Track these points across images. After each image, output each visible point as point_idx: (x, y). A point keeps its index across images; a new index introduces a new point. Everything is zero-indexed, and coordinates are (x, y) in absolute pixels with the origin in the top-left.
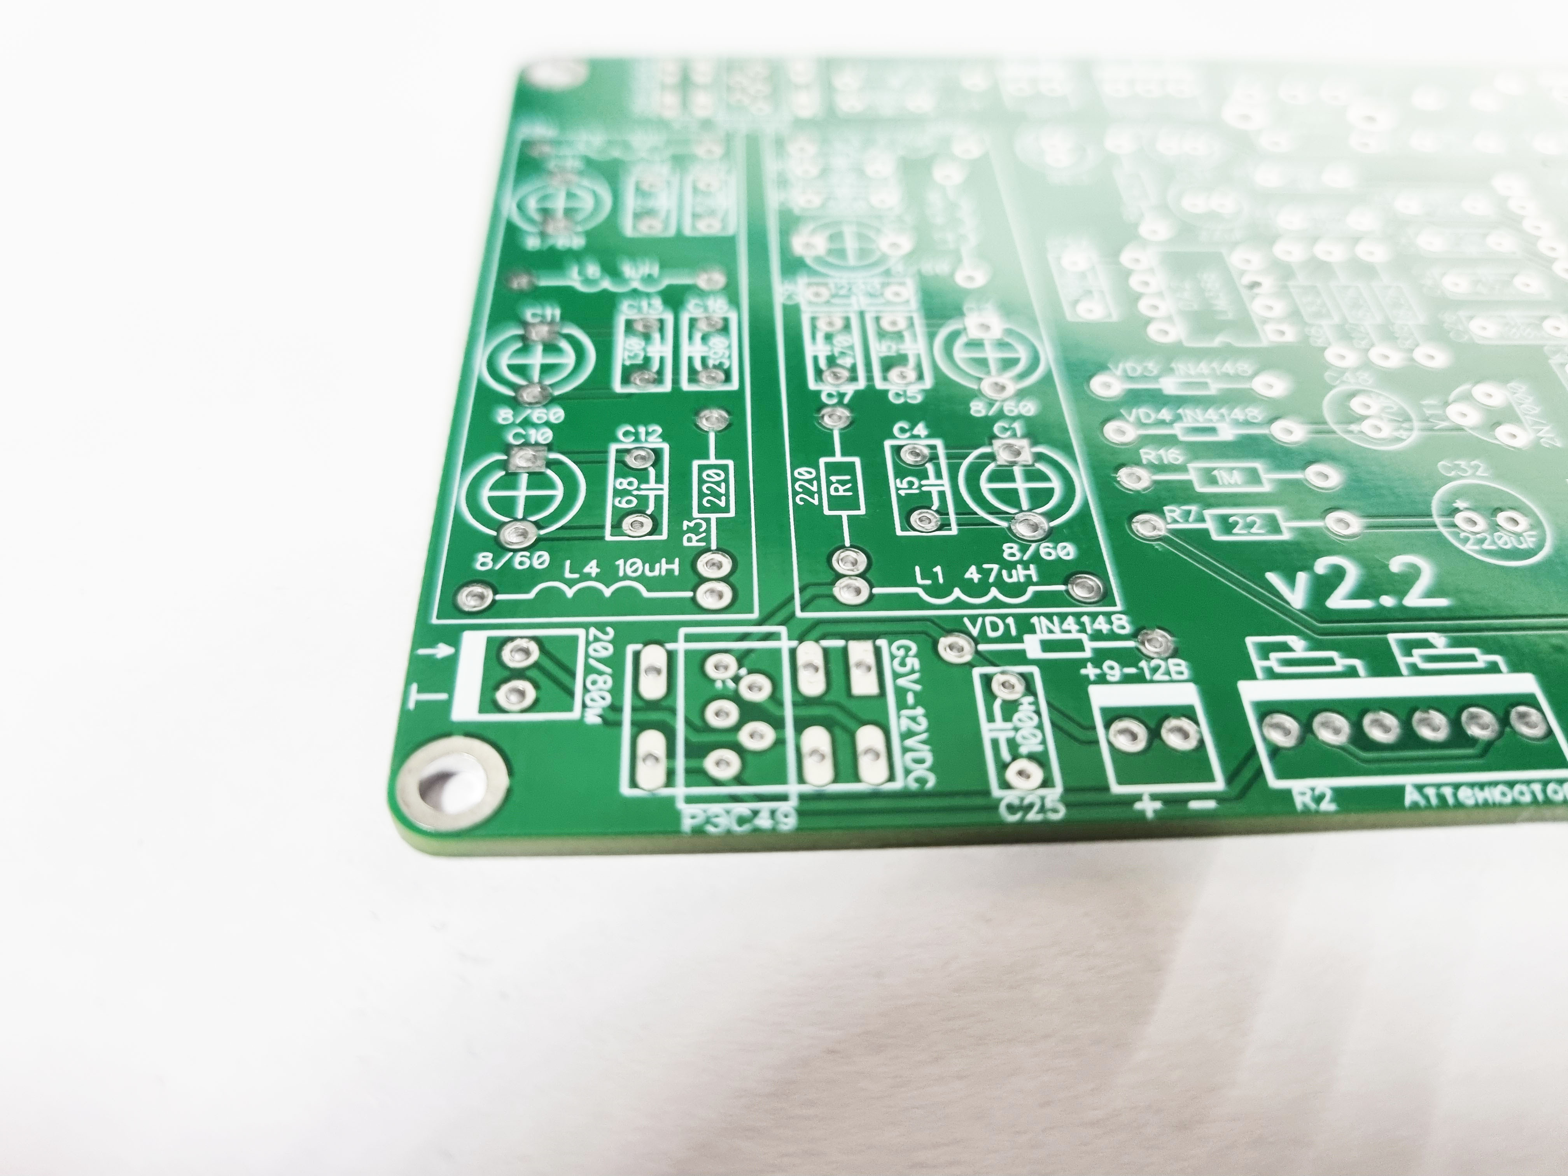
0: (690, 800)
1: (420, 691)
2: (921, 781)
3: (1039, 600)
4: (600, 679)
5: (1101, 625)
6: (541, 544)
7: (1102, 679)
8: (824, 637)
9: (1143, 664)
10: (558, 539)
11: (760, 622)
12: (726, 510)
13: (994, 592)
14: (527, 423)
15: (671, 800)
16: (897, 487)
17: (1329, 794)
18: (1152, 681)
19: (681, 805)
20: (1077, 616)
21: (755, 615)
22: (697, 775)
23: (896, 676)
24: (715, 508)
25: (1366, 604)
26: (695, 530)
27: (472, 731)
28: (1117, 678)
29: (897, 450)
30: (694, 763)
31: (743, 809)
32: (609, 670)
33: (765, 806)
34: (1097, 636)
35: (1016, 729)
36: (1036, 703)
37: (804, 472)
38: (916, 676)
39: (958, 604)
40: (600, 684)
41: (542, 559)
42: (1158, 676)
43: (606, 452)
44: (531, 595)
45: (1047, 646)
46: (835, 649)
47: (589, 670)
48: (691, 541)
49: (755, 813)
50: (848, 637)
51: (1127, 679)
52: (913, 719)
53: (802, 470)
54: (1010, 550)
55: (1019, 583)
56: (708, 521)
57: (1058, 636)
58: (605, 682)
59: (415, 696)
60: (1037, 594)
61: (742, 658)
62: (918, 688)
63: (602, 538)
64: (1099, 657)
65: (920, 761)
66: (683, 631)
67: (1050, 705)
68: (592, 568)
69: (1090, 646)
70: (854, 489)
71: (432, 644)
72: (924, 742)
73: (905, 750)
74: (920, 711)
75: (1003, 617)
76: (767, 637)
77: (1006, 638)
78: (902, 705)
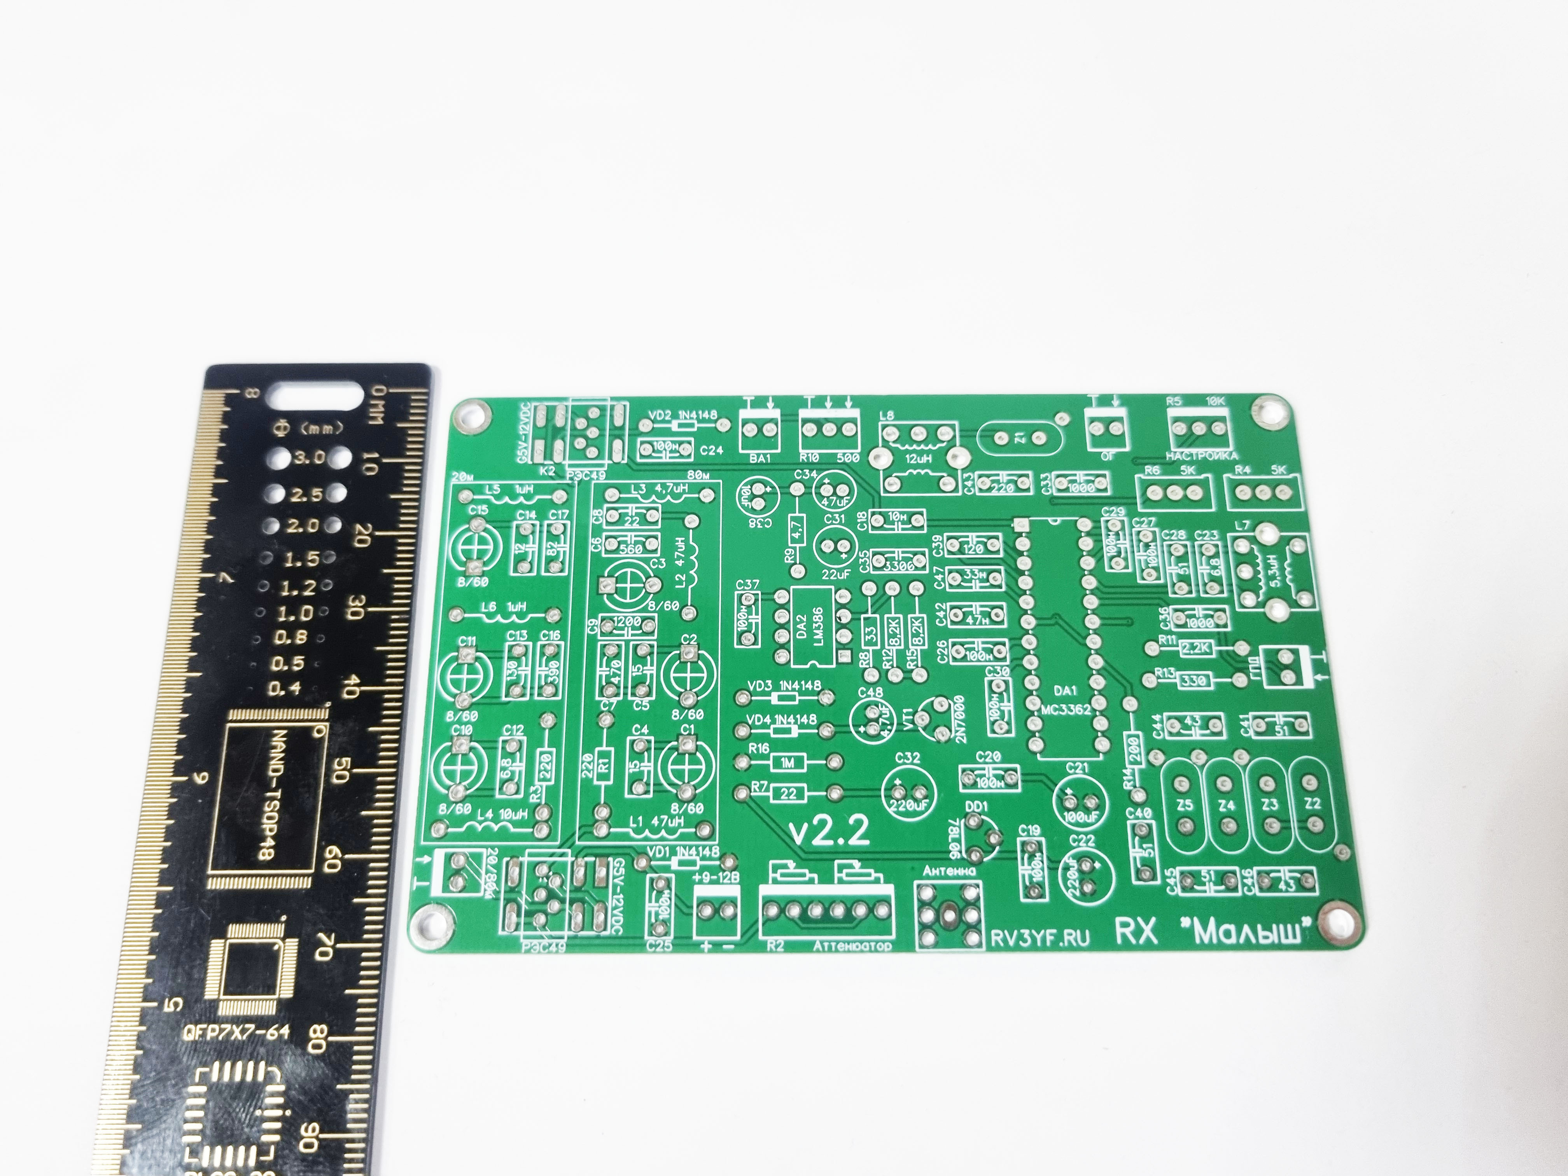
0: (526, 937)
1: (418, 881)
2: (617, 931)
3: (683, 837)
4: (492, 876)
5: (707, 852)
6: (468, 799)
7: (701, 882)
8: (586, 856)
9: (721, 874)
10: (476, 796)
11: (560, 847)
12: (549, 780)
13: (663, 833)
14: (460, 722)
15: (518, 938)
16: (630, 768)
17: (783, 944)
18: (723, 884)
19: (522, 940)
20: (697, 847)
21: (558, 843)
22: (529, 926)
23: (614, 878)
24: (544, 780)
25: (830, 843)
26: (535, 792)
27: (439, 902)
28: (708, 881)
29: (633, 742)
30: (528, 920)
31: (546, 942)
32: (495, 871)
33: (555, 941)
34: (703, 858)
35: (660, 907)
36: (670, 894)
37: (587, 757)
38: (622, 878)
39: (646, 839)
40: (492, 879)
41: (467, 809)
42: (726, 881)
43: (496, 742)
44: (463, 829)
45: (681, 863)
46: (590, 862)
47: (487, 872)
48: (533, 800)
49: (550, 945)
50: (596, 856)
51: (712, 882)
52: (618, 900)
53: (586, 755)
54: (675, 806)
55: (674, 827)
56: (541, 786)
57: (687, 857)
58: (494, 877)
59: (416, 884)
60: (681, 834)
61: (551, 866)
62: (622, 884)
63: (493, 796)
64: (703, 869)
65: (618, 921)
66: (528, 851)
67: (676, 895)
68: (490, 814)
69: (699, 863)
70: (609, 769)
71: (422, 856)
72: (620, 912)
73: (613, 916)
74: (621, 896)
75: (664, 847)
76: (562, 855)
77: (664, 859)
78: (614, 893)
